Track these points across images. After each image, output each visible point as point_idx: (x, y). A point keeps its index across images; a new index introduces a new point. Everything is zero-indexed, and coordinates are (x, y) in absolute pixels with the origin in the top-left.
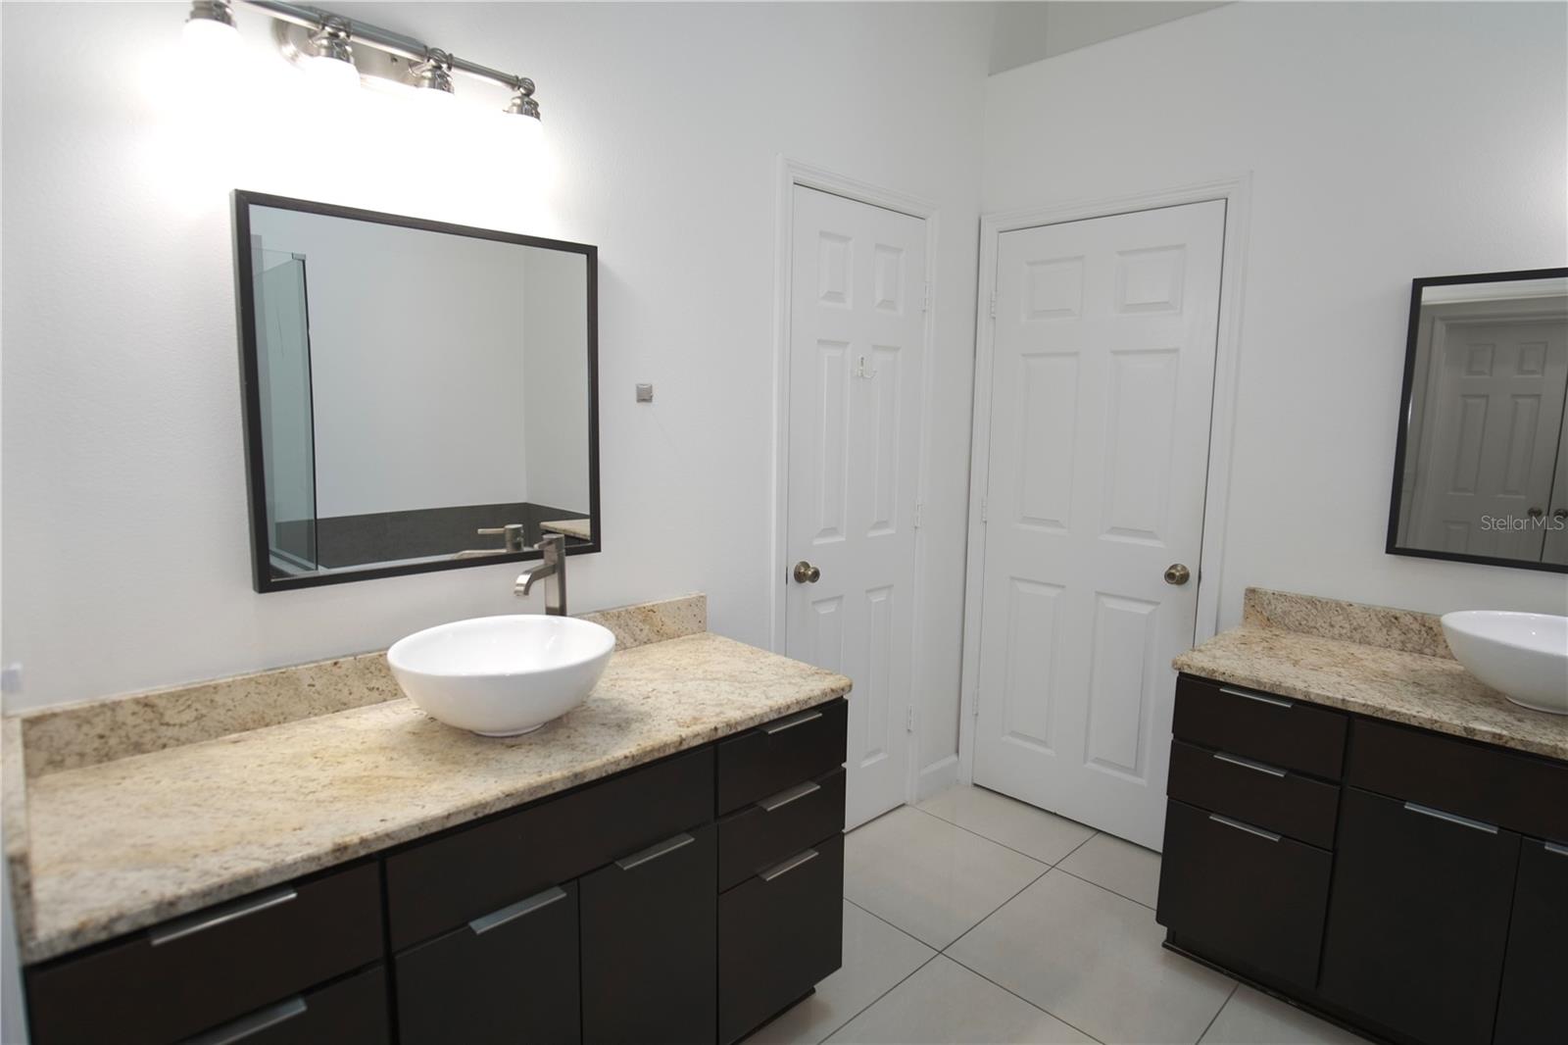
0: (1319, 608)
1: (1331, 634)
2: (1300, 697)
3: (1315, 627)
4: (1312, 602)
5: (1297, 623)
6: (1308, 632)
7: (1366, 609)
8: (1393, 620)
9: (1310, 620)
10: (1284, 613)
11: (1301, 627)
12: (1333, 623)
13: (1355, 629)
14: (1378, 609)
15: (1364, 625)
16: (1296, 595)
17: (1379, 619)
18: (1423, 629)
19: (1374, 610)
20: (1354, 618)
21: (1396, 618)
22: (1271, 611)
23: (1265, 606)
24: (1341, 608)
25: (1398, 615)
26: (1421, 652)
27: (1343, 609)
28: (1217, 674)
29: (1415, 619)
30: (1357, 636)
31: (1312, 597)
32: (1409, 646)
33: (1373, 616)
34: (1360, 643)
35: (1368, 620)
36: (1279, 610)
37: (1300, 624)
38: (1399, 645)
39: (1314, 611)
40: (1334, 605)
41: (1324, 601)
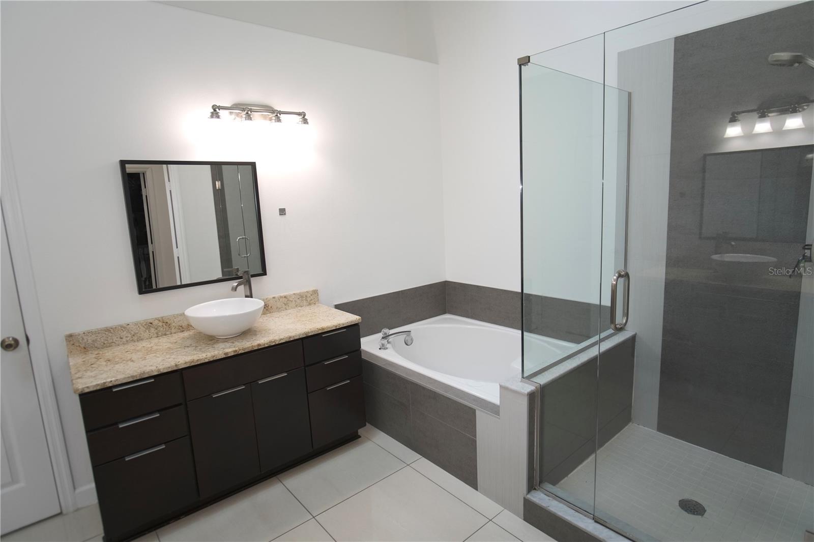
0: (112, 331)
1: (122, 343)
2: (156, 373)
3: (113, 342)
4: (108, 330)
5: (102, 343)
6: (110, 346)
7: (136, 324)
8: (150, 325)
9: (109, 340)
10: (93, 341)
11: (105, 345)
12: (122, 337)
13: (134, 335)
14: (142, 322)
15: (137, 332)
16: (97, 329)
17: (143, 326)
18: (164, 324)
19: (140, 323)
20: (132, 330)
21: (151, 323)
22: (85, 343)
23: (81, 341)
24: (123, 328)
25: (151, 322)
26: (165, 335)
27: (124, 328)
28: (107, 384)
29: (159, 321)
30: (135, 338)
31: (107, 327)
32: (160, 333)
33: (140, 327)
34: (138, 341)
35: (138, 329)
36: (90, 341)
37: (104, 344)
38: (156, 335)
39: (110, 334)
40: (120, 328)
41: (114, 327)
